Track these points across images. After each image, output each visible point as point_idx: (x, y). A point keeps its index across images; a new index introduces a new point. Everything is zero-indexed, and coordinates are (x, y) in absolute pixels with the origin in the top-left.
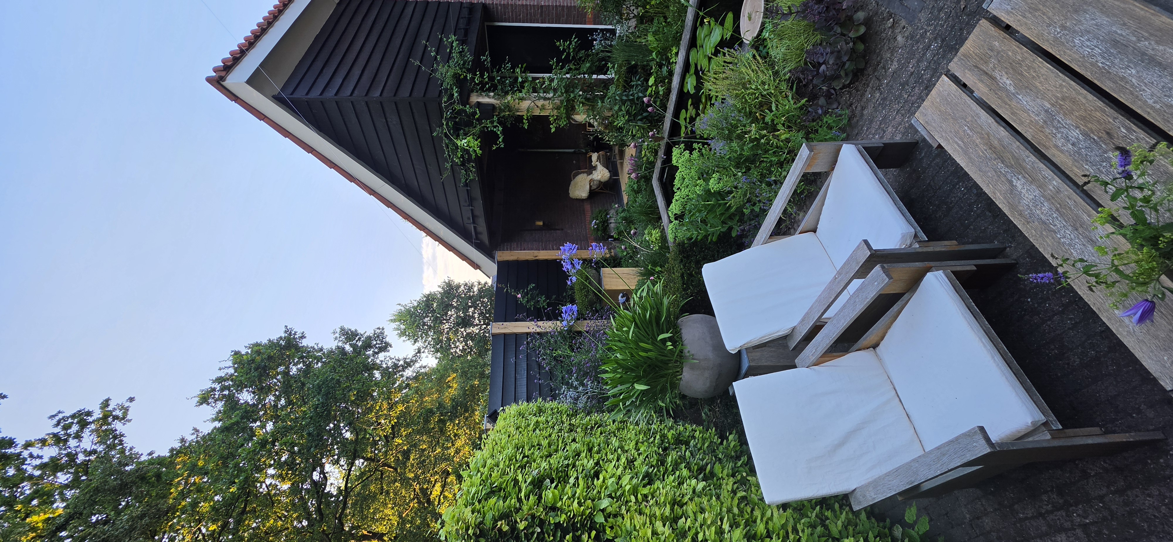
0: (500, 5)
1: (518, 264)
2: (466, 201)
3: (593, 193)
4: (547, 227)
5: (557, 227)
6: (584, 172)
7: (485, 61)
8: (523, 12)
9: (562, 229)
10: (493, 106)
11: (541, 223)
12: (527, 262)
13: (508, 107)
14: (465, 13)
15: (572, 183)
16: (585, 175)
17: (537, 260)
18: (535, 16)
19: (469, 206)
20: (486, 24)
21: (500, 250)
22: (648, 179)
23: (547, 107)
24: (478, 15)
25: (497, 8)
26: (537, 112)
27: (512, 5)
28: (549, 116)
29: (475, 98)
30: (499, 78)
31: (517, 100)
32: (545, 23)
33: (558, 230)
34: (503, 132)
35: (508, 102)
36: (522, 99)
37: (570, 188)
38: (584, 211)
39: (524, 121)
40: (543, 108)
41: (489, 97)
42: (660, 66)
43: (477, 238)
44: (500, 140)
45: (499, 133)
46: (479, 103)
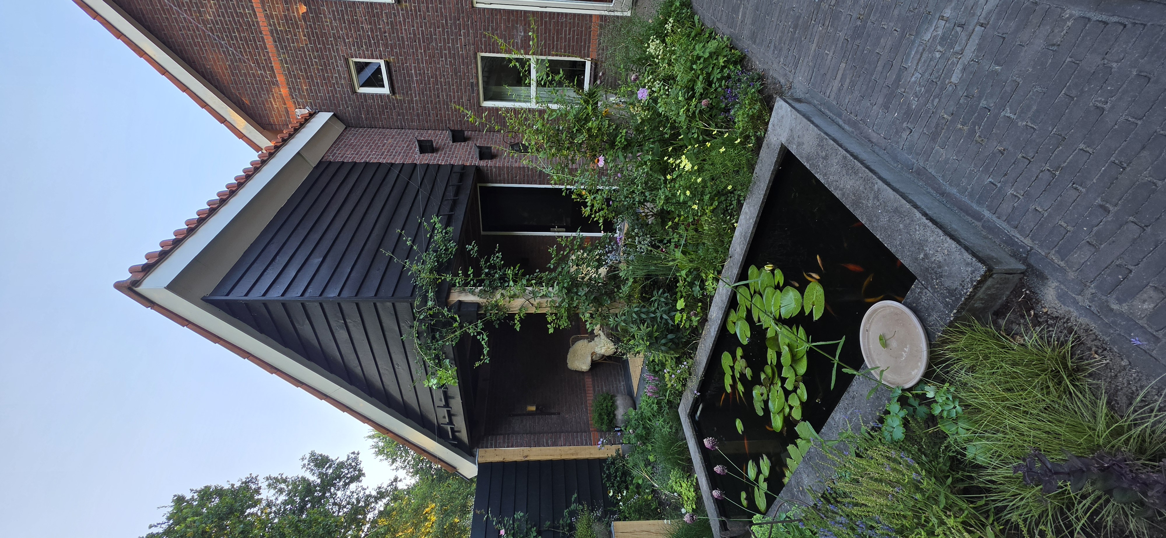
0: (495, 167)
1: (504, 465)
2: (441, 400)
3: (595, 365)
4: (541, 411)
5: (553, 411)
6: (583, 338)
7: (470, 251)
8: (520, 174)
9: (559, 414)
10: (478, 306)
11: (533, 408)
12: (515, 465)
13: (496, 306)
14: (455, 180)
15: (571, 350)
16: (586, 341)
17: (528, 461)
18: (532, 178)
19: (444, 406)
20: (479, 185)
21: (482, 448)
23: (544, 305)
24: (469, 181)
25: (491, 170)
26: (532, 310)
27: (508, 167)
28: (545, 314)
29: (456, 296)
30: (487, 270)
31: (508, 299)
33: (554, 414)
34: (489, 344)
35: (496, 302)
36: (513, 297)
37: (569, 356)
38: (584, 386)
39: (516, 322)
40: (540, 306)
41: (473, 293)
43: (455, 438)
44: (485, 352)
45: (483, 343)
46: (460, 302)
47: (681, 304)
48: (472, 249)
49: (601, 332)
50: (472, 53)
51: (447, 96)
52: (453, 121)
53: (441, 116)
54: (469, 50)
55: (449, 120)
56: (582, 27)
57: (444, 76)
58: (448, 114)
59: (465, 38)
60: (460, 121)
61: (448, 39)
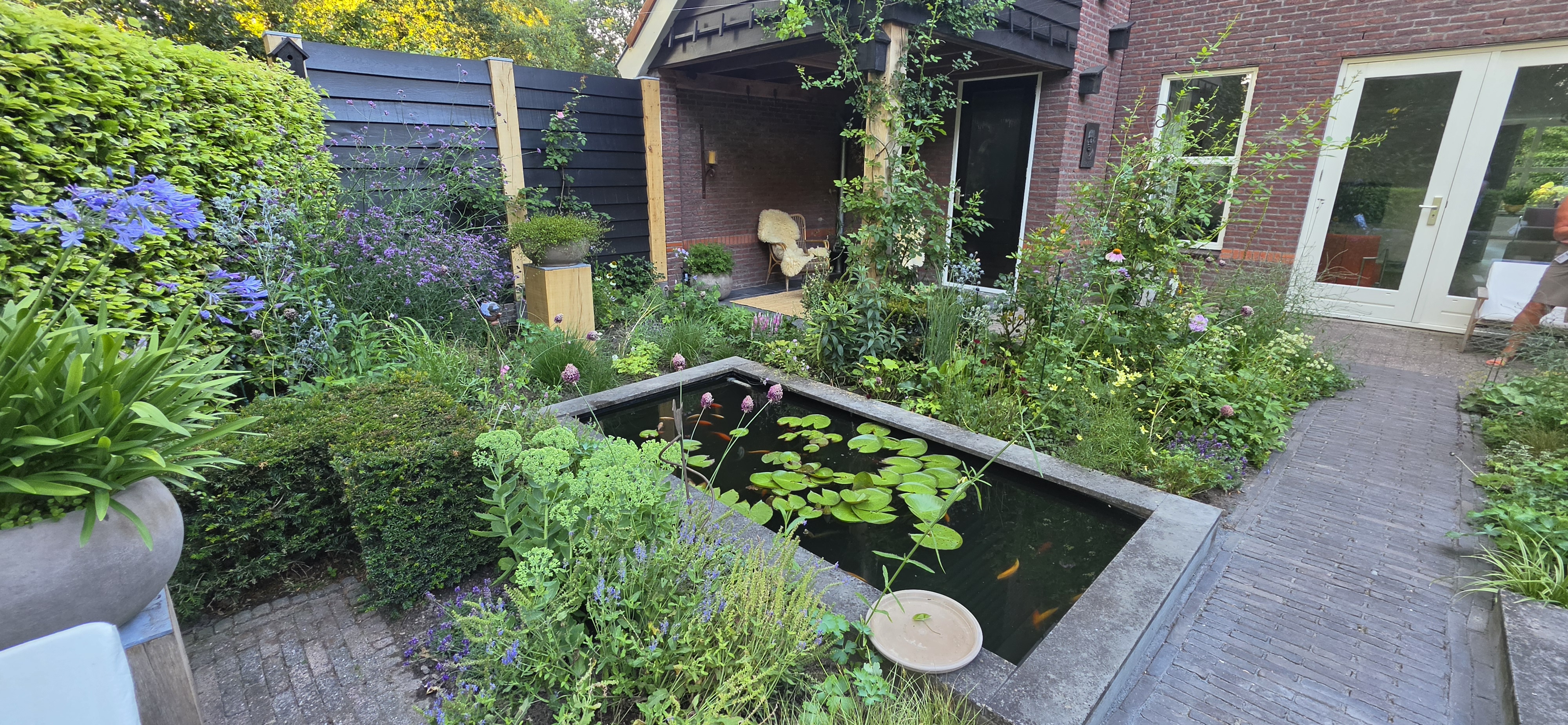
0: (1067, 100)
1: (637, 118)
2: (732, 19)
3: (766, 248)
4: (708, 171)
5: (707, 188)
6: (801, 233)
7: (963, 57)
8: (1052, 139)
9: (704, 197)
10: (880, 73)
11: (712, 160)
12: (640, 135)
13: (879, 101)
14: (1058, 34)
15: (785, 215)
16: (798, 236)
17: (644, 153)
18: (1044, 159)
19: (724, 25)
20: (1040, 74)
21: (661, 85)
22: (742, 348)
23: (876, 173)
24: (1052, 58)
25: (1063, 94)
26: (868, 155)
27: (1065, 120)
28: (862, 176)
29: (896, 36)
30: (931, 85)
31: (889, 118)
32: (1032, 176)
33: (704, 190)
34: (829, 89)
35: (886, 100)
36: (891, 127)
37: (777, 211)
38: (739, 233)
39: (854, 131)
40: (875, 166)
41: (900, 63)
42: (917, 379)
43: (676, 43)
44: (817, 83)
45: (829, 80)
46: (886, 43)
47: (890, 364)
48: (964, 61)
49: (812, 257)
50: (1259, 58)
51: (1189, 18)
52: (1144, 30)
53: (1153, 9)
54: (1266, 54)
55: (1147, 23)
56: (1276, 236)
57: (1225, 12)
58: (1156, 22)
59: (1287, 46)
60: (1142, 42)
61: (1290, 18)
